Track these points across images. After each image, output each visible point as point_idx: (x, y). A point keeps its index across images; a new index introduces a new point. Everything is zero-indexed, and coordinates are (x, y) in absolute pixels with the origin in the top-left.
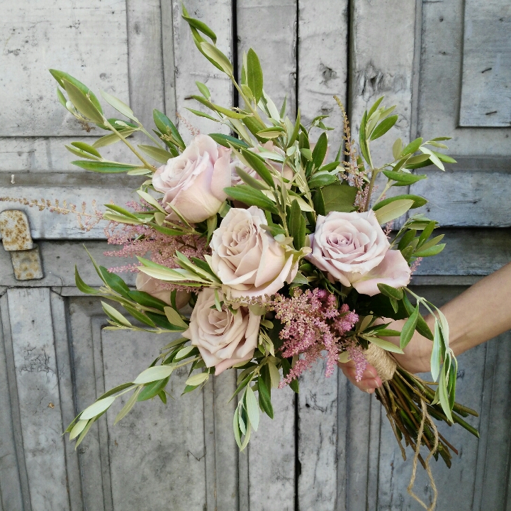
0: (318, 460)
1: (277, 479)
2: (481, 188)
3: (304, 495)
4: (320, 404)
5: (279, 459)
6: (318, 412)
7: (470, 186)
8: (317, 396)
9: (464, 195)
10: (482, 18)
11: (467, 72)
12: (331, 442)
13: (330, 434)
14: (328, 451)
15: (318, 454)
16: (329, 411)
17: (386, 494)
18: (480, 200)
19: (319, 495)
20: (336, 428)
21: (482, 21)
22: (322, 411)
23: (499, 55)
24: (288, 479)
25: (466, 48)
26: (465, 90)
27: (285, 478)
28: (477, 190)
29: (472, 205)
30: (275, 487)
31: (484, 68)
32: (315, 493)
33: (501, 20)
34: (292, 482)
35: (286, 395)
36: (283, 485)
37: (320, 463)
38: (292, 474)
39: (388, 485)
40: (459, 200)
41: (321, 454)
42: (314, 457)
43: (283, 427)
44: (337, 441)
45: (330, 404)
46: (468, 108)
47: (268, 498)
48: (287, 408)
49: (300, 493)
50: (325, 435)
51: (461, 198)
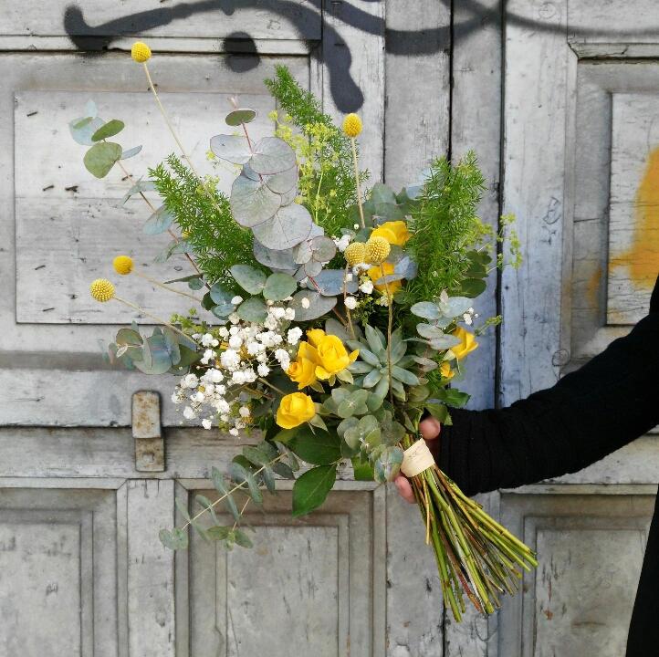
2: (43, 385)
7: (32, 383)
9: (26, 393)
10: (33, 217)
11: (20, 269)
18: (43, 398)
21: (33, 220)
23: (52, 253)
25: (19, 245)
26: (20, 287)
29: (34, 403)
31: (38, 265)
33: (52, 219)
40: (21, 397)
46: (24, 304)
51: (24, 396)
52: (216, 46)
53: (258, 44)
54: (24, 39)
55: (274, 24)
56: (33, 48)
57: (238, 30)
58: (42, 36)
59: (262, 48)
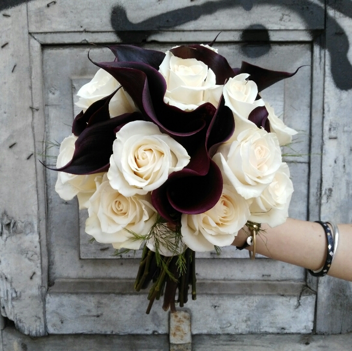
2: (102, 305)
7: (93, 304)
11: (82, 219)
18: (102, 314)
26: (82, 232)
28: (98, 307)
29: (96, 318)
40: (85, 314)
46: (86, 245)
51: (87, 313)
52: (236, 37)
53: (271, 34)
54: (78, 34)
55: (285, 17)
56: (85, 42)
57: (255, 23)
58: (93, 32)
59: (274, 37)
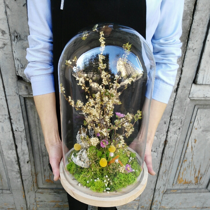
0: (22, 144)
1: (10, 149)
3: (19, 153)
4: (20, 130)
5: (10, 144)
6: (20, 132)
8: (19, 128)
12: (25, 140)
13: (24, 138)
14: (24, 142)
15: (21, 143)
16: (23, 132)
17: (44, 153)
19: (24, 153)
20: (26, 136)
22: (21, 132)
24: (13, 149)
27: (12, 149)
30: (10, 152)
32: (22, 153)
34: (15, 150)
35: (8, 128)
36: (12, 151)
37: (22, 145)
38: (14, 148)
39: (44, 150)
41: (22, 143)
42: (20, 144)
43: (9, 136)
44: (27, 140)
45: (23, 130)
47: (9, 154)
48: (10, 131)
49: (18, 153)
50: (22, 138)
